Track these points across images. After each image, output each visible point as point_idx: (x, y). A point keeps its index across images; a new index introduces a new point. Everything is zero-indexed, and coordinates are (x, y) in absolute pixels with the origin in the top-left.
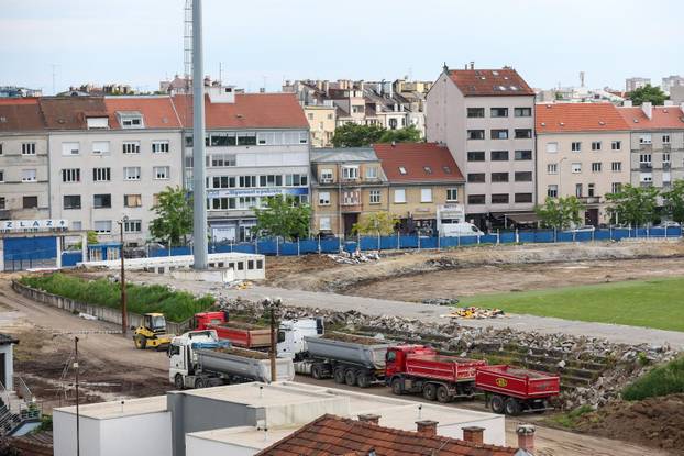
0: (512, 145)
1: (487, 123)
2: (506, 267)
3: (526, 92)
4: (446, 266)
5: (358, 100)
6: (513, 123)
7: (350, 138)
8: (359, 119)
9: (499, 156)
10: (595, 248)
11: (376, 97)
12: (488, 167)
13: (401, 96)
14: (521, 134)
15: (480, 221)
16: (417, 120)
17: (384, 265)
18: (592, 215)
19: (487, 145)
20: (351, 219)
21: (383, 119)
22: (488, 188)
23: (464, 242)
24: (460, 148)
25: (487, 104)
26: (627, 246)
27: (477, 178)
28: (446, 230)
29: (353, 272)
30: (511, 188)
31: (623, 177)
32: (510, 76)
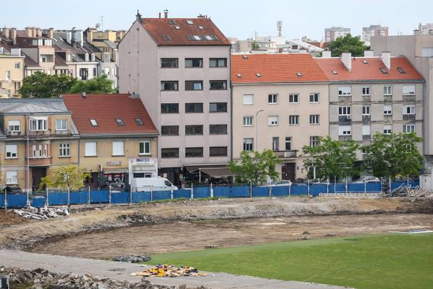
0: (206, 97)
1: (182, 74)
2: (201, 223)
3: (222, 42)
4: (138, 222)
5: (47, 48)
6: (207, 73)
7: (38, 88)
8: (48, 68)
9: (193, 108)
10: (292, 203)
11: (66, 46)
12: (182, 119)
13: (92, 45)
14: (216, 85)
15: (173, 175)
16: (109, 69)
17: (74, 221)
18: (289, 170)
19: (181, 97)
20: (39, 173)
21: (74, 69)
22: (182, 142)
23: (156, 197)
24: (153, 99)
25: (181, 53)
26: (325, 202)
27: (170, 130)
28: (139, 185)
29: (41, 228)
30: (206, 141)
31: (321, 130)
32: (204, 24)
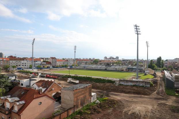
0: (55, 62)
1: (53, 61)
2: (54, 70)
3: (56, 59)
4: (50, 70)
5: (45, 59)
6: (55, 61)
7: (44, 61)
8: (45, 60)
9: (54, 63)
10: (60, 68)
11: (46, 59)
12: (53, 63)
13: (48, 59)
14: (56, 61)
15: (53, 67)
16: (49, 60)
17: (46, 69)
18: (60, 67)
19: (53, 62)
20: (44, 67)
21: (46, 60)
22: (53, 65)
23: (52, 68)
24: (51, 62)
25: (53, 59)
26: (62, 68)
27: (53, 64)
28: (51, 67)
29: (44, 70)
30: (55, 65)
31: (62, 64)
32: (55, 58)
